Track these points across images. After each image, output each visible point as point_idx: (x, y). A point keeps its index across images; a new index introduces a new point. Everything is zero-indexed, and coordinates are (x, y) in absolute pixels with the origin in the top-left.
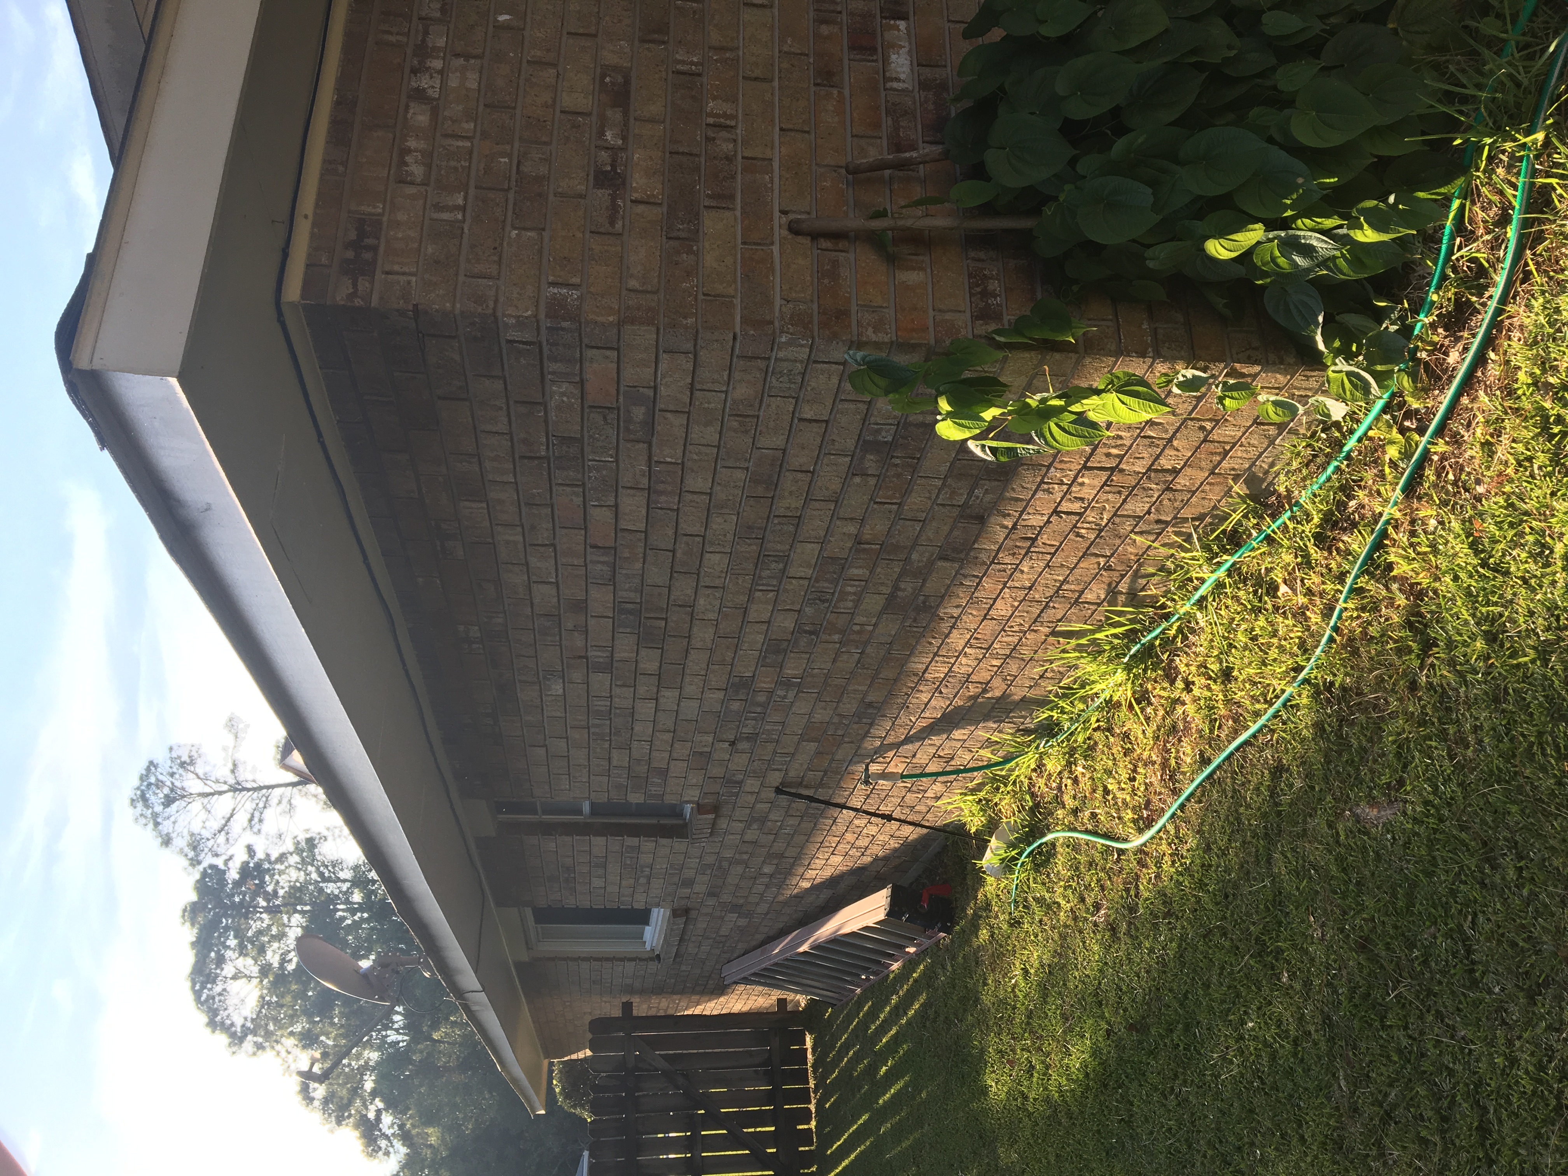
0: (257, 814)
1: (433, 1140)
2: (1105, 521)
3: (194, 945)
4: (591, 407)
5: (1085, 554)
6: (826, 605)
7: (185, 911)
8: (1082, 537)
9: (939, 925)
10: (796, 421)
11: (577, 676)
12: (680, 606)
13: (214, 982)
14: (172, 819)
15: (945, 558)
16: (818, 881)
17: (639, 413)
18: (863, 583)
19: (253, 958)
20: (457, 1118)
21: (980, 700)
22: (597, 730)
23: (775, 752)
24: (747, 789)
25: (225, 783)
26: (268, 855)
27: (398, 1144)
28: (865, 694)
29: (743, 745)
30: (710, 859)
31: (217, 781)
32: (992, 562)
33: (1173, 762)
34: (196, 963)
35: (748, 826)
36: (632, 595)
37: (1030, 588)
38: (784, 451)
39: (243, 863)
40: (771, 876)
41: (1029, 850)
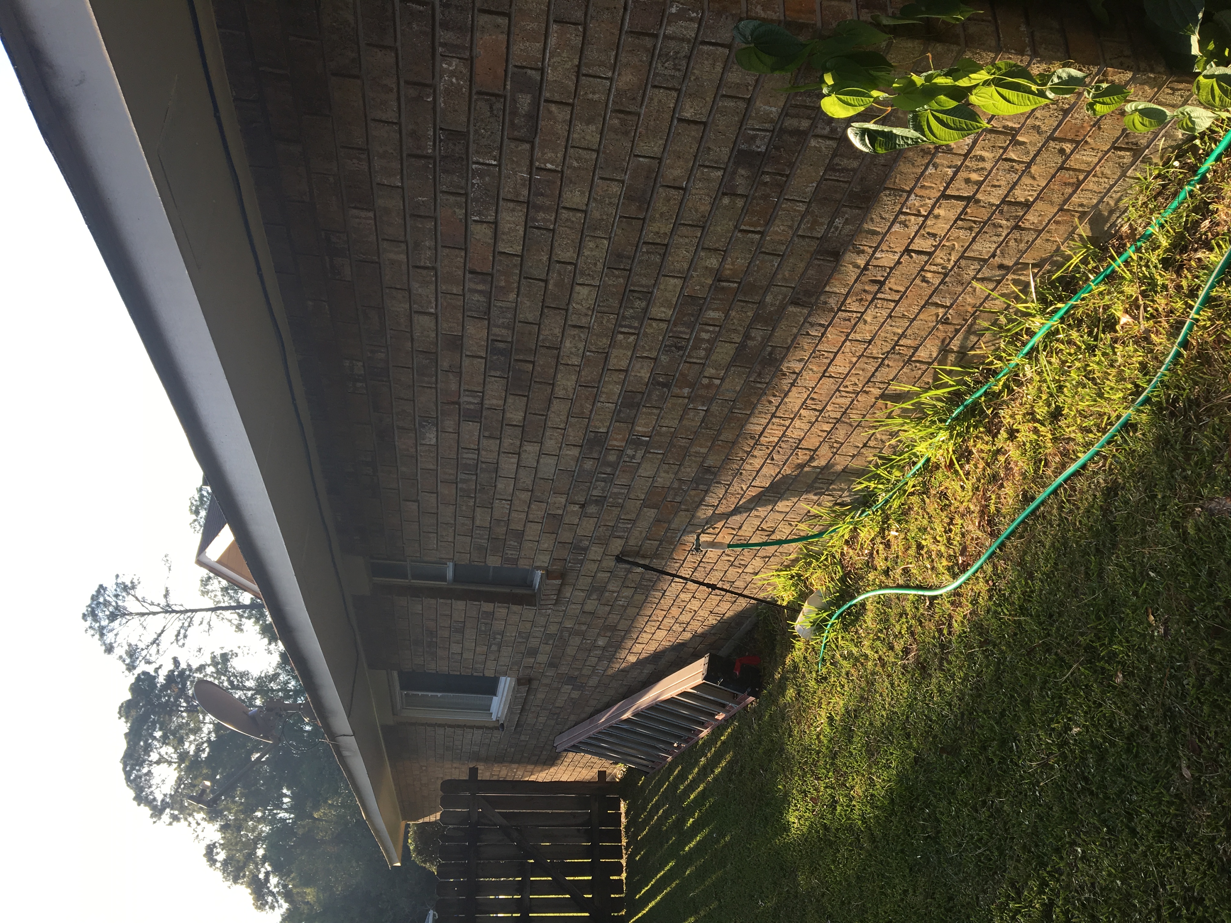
0: (182, 631)
1: (309, 898)
2: (952, 263)
3: (126, 735)
4: (479, 93)
5: (927, 303)
6: (681, 353)
7: (120, 708)
8: (927, 282)
9: (749, 690)
10: (675, 122)
11: (449, 424)
12: (548, 348)
13: (141, 765)
14: (115, 632)
15: (795, 303)
16: (644, 655)
17: (525, 101)
18: (717, 329)
19: (173, 746)
20: (330, 880)
21: (806, 469)
22: (464, 486)
23: (619, 518)
24: (591, 557)
25: (159, 605)
26: (189, 665)
27: (281, 901)
28: (705, 457)
29: (592, 509)
30: (553, 629)
31: (152, 604)
32: (839, 310)
33: (992, 508)
34: (128, 748)
35: (588, 597)
36: (504, 332)
37: (870, 342)
38: (660, 160)
39: (170, 671)
40: (604, 648)
41: (838, 612)
